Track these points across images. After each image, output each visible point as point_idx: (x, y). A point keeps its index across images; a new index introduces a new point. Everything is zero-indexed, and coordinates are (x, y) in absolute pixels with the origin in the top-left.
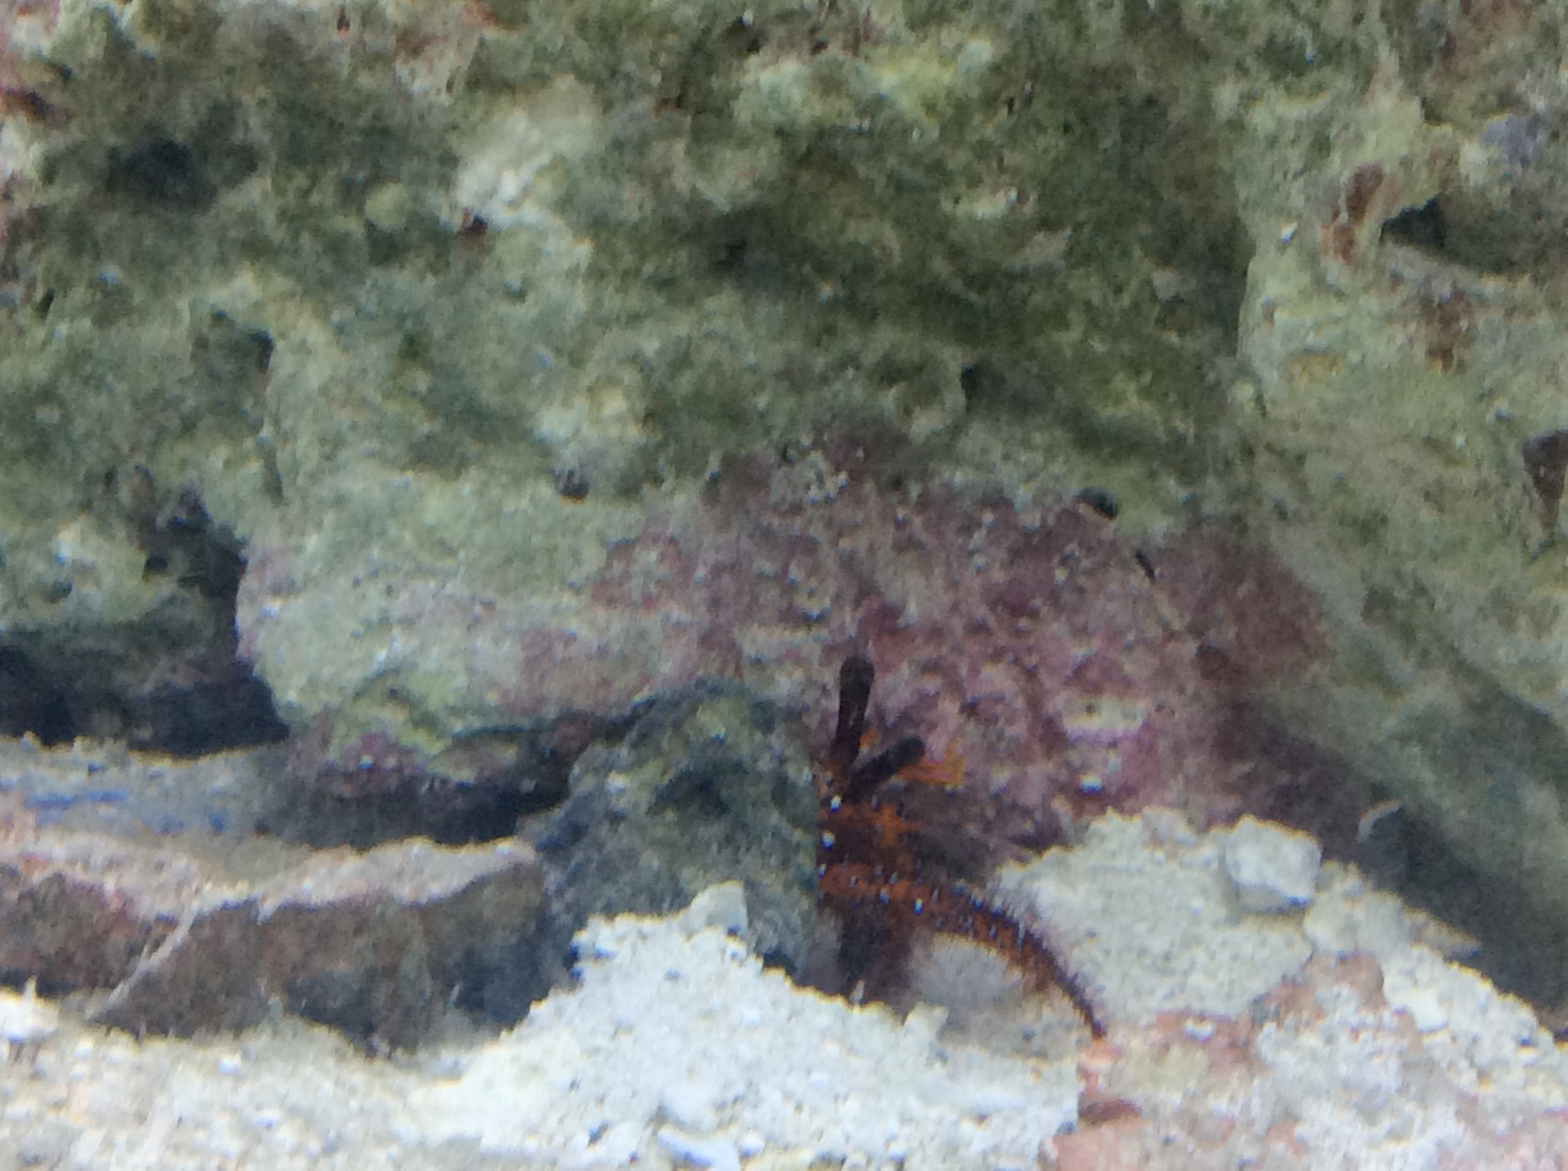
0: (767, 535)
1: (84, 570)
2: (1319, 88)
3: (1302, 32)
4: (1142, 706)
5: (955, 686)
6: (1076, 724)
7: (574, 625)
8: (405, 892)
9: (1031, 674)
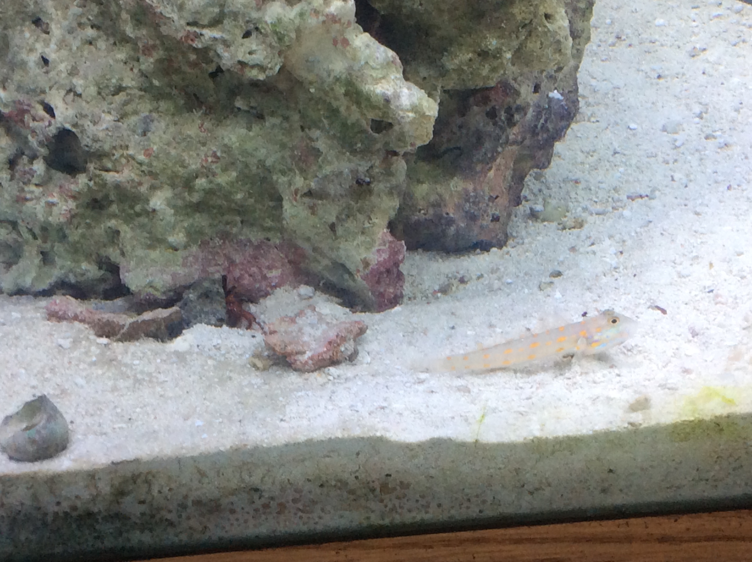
0: (211, 252)
1: (87, 271)
2: (289, 175)
3: (285, 167)
4: (280, 271)
5: (247, 272)
6: (269, 275)
7: (179, 272)
8: (160, 316)
9: (260, 268)
